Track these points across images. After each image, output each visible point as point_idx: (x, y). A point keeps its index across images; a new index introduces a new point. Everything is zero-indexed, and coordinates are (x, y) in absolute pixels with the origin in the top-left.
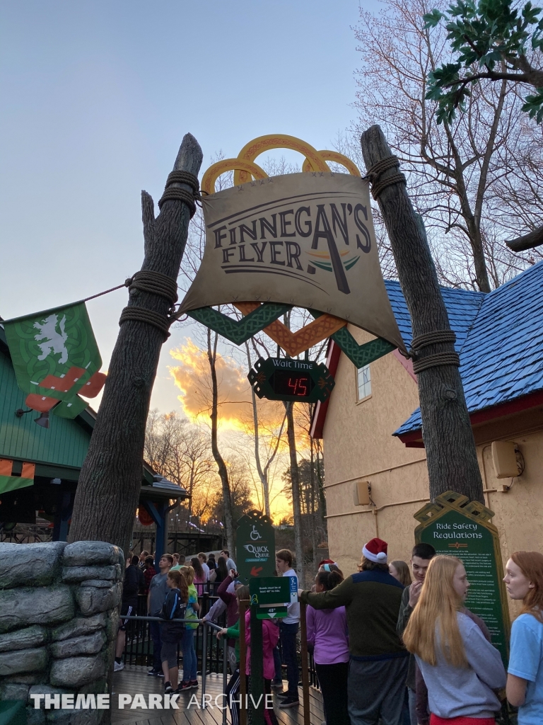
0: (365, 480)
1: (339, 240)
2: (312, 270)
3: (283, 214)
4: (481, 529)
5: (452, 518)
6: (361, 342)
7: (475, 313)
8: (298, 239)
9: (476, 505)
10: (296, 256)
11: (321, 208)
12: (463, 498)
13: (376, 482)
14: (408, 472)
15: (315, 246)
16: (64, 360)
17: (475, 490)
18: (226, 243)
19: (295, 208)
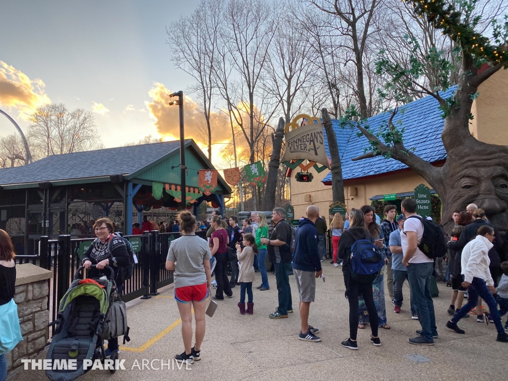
0: (308, 193)
1: (315, 142)
2: (309, 151)
3: (303, 137)
4: (343, 209)
5: (337, 207)
6: (319, 167)
7: (351, 133)
8: (306, 143)
9: (343, 204)
10: (306, 147)
11: (312, 134)
12: (340, 202)
13: (313, 194)
14: (324, 192)
15: (310, 144)
16: (257, 174)
17: (342, 200)
18: (290, 145)
19: (306, 135)
